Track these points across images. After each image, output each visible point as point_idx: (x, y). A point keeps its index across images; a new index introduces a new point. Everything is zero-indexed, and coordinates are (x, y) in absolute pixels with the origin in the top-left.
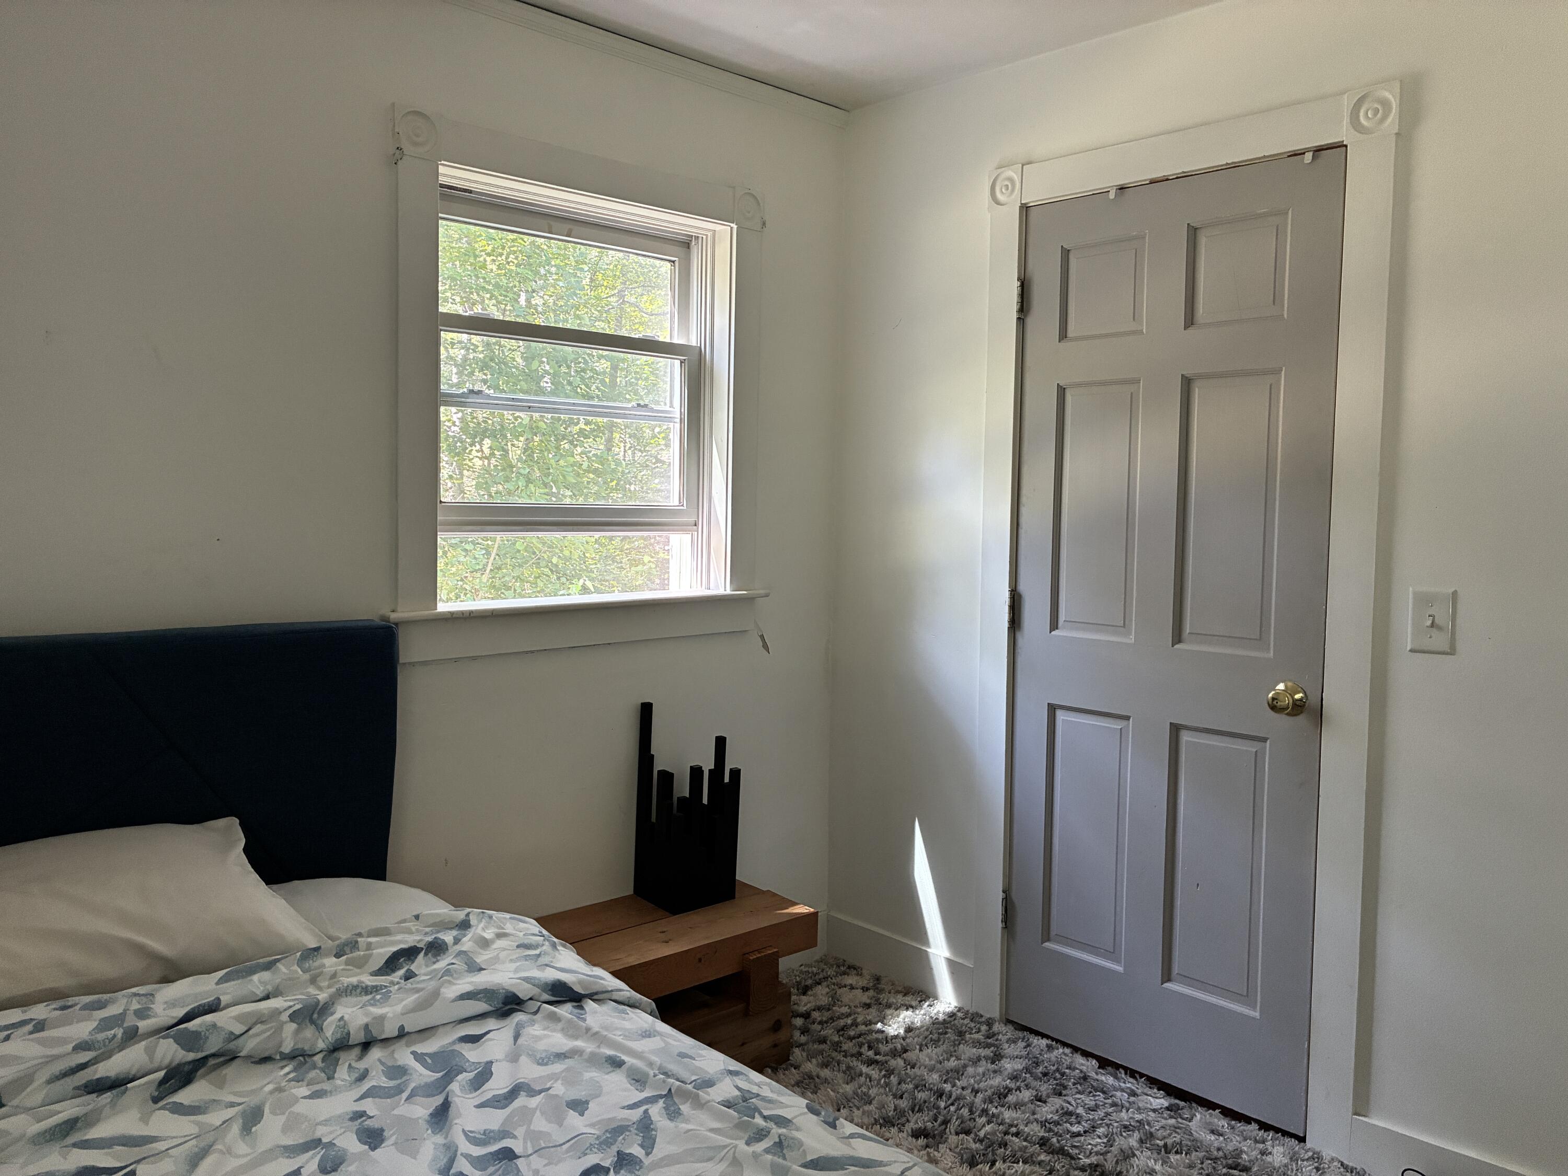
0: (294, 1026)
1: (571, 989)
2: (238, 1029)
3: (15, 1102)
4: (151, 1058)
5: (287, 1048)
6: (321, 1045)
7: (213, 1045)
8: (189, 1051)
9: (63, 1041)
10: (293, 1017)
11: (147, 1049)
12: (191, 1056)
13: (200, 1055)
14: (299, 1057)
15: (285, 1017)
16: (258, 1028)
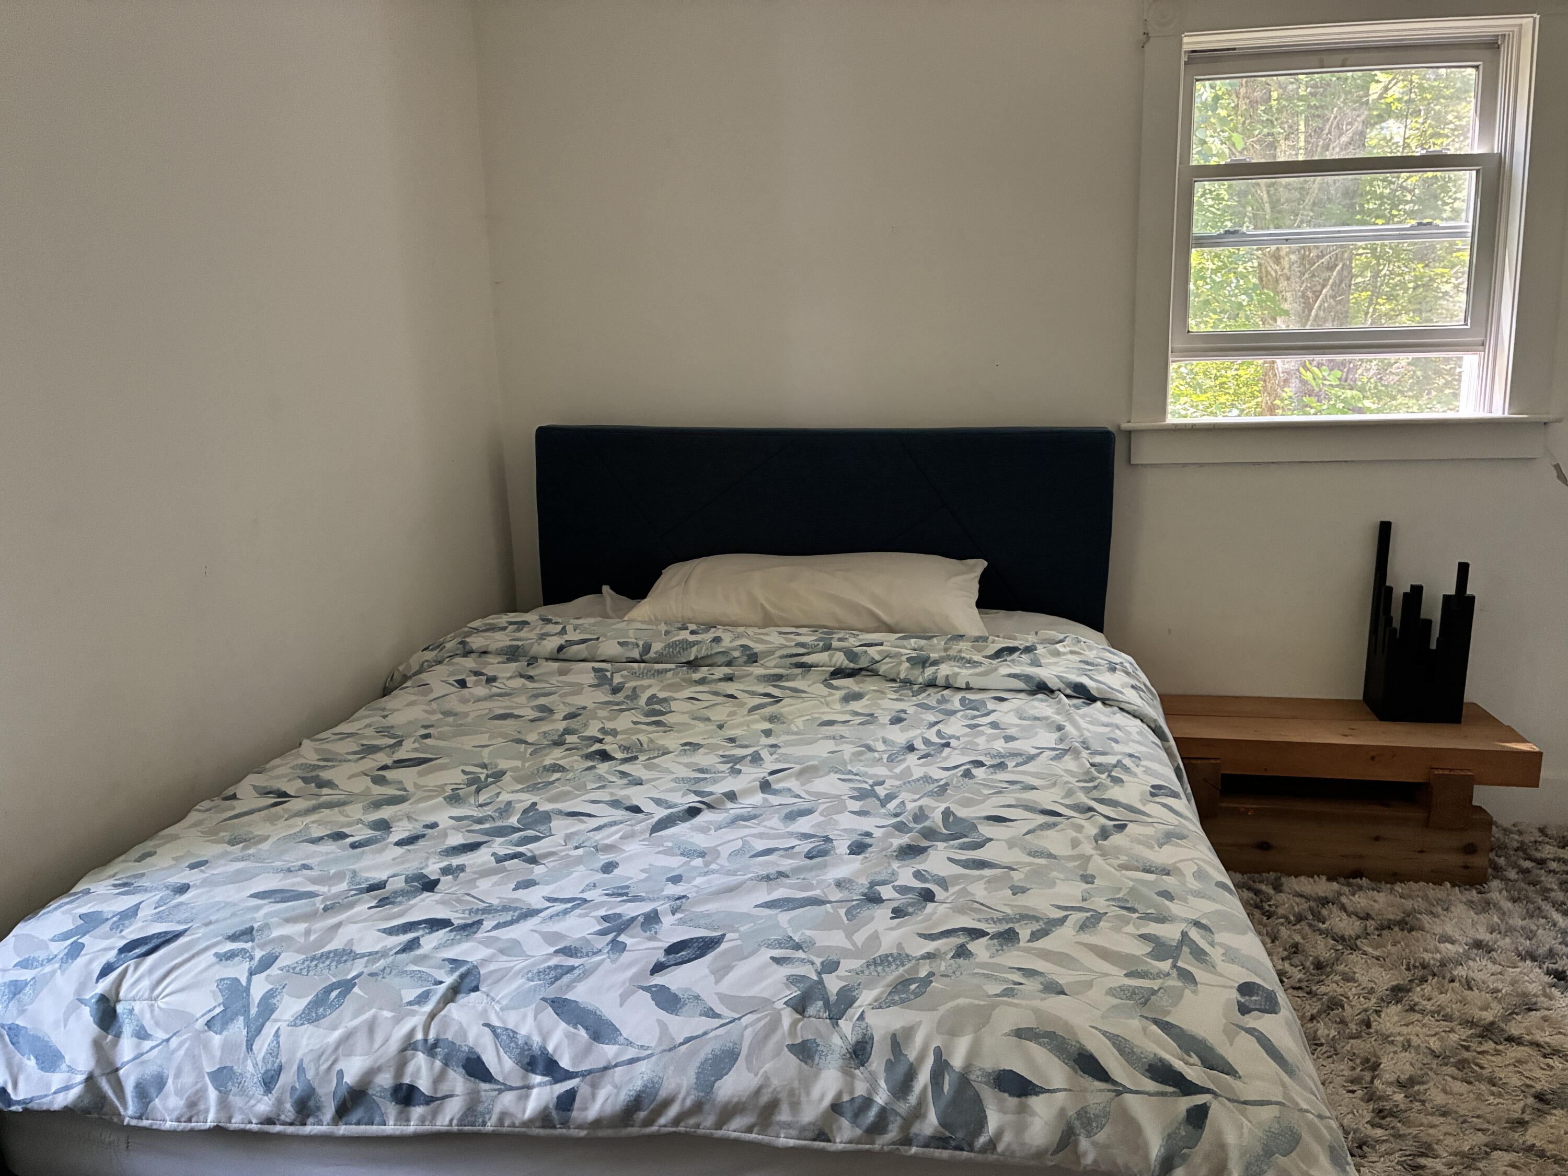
0: (907, 665)
1: (1089, 691)
2: (877, 657)
3: (762, 662)
4: (830, 660)
5: (902, 676)
6: (920, 680)
7: (863, 663)
8: (851, 661)
9: (793, 640)
10: (908, 660)
11: (829, 655)
12: (852, 665)
13: (857, 667)
14: (907, 683)
15: (904, 658)
16: (887, 660)
